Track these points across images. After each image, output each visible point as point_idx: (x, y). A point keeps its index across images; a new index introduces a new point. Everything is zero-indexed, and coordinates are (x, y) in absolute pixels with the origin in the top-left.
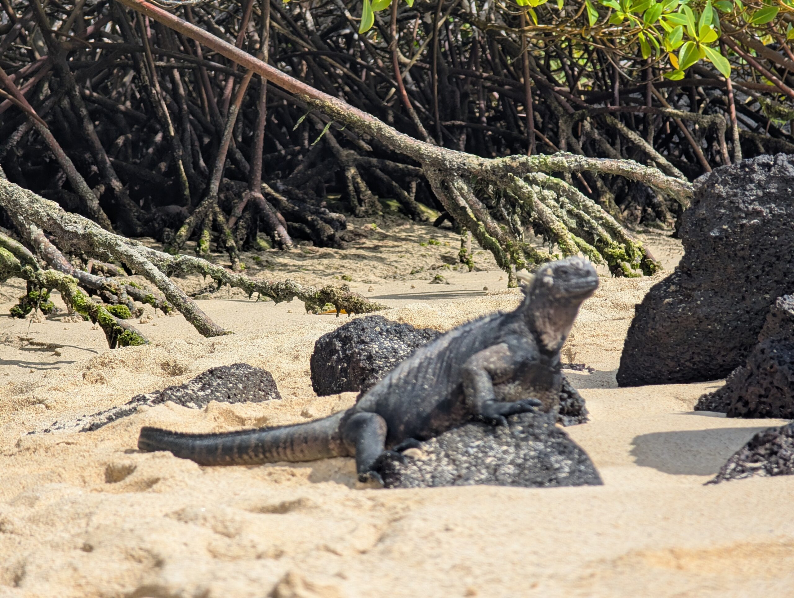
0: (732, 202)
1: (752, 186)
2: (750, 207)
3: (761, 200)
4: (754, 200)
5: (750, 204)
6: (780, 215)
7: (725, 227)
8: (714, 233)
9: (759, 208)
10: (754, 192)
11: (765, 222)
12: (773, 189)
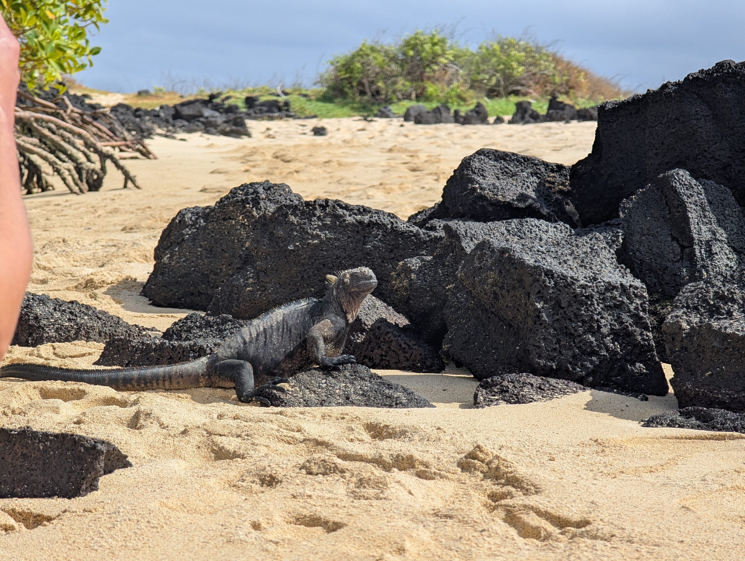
0: (301, 228)
1: (315, 218)
2: (315, 232)
3: (321, 229)
4: (316, 228)
5: (314, 230)
6: (330, 239)
7: (297, 244)
8: (291, 247)
9: (319, 233)
10: (316, 222)
11: (322, 242)
12: (328, 220)
